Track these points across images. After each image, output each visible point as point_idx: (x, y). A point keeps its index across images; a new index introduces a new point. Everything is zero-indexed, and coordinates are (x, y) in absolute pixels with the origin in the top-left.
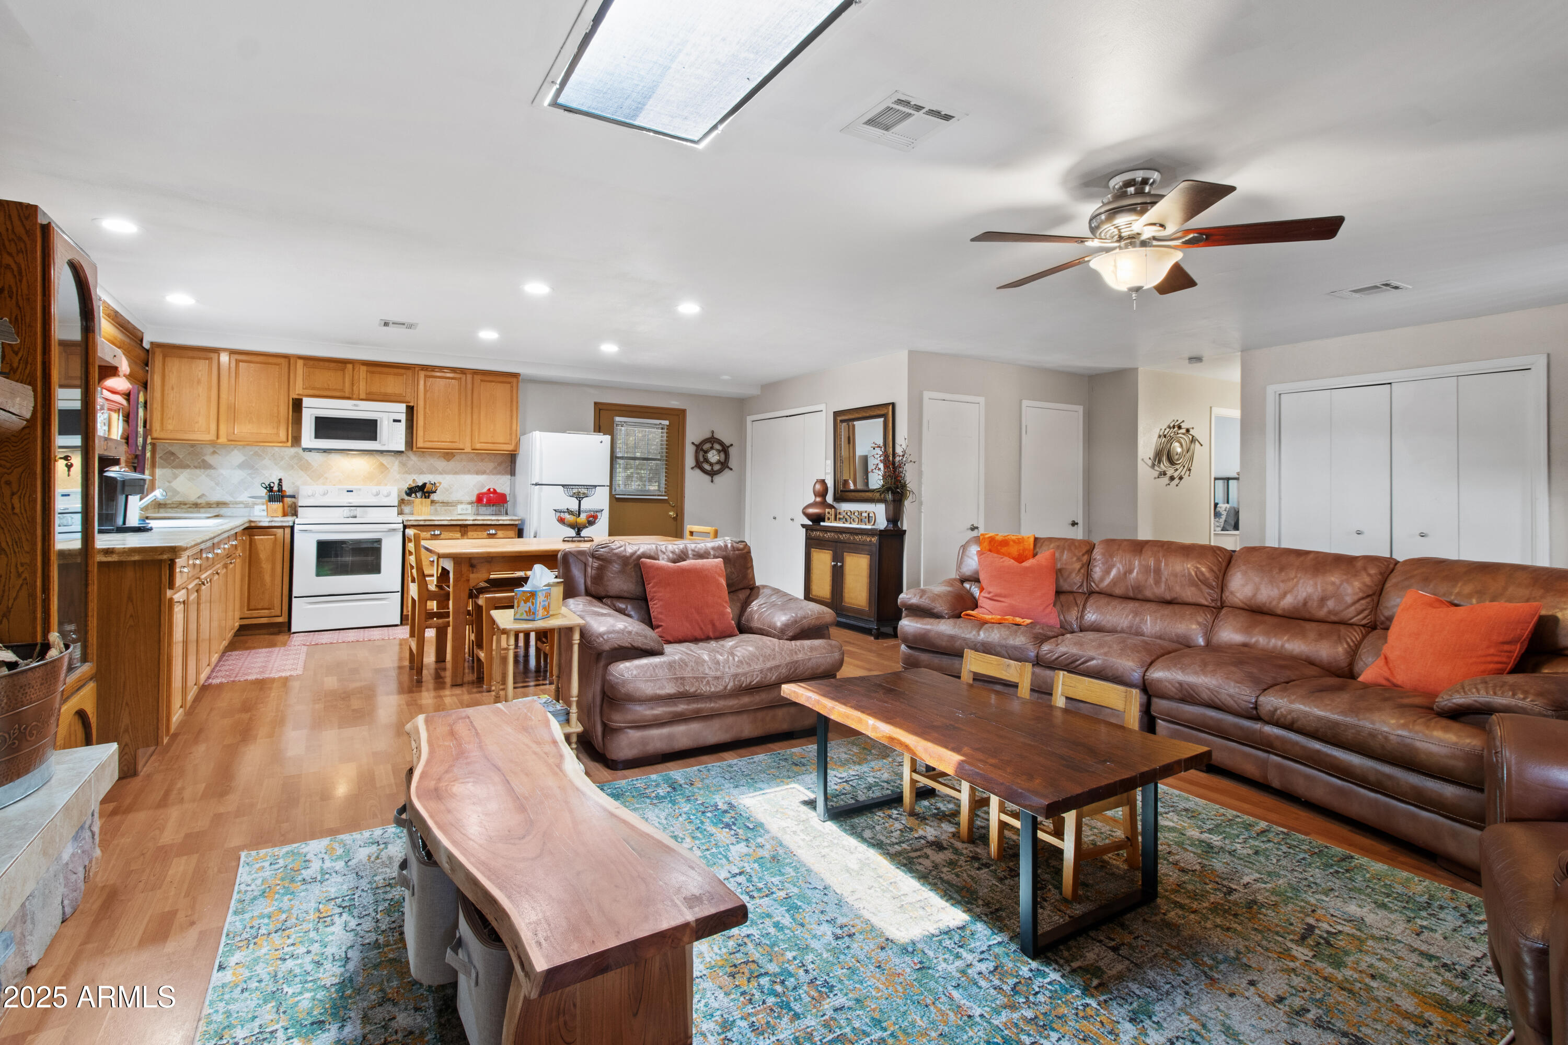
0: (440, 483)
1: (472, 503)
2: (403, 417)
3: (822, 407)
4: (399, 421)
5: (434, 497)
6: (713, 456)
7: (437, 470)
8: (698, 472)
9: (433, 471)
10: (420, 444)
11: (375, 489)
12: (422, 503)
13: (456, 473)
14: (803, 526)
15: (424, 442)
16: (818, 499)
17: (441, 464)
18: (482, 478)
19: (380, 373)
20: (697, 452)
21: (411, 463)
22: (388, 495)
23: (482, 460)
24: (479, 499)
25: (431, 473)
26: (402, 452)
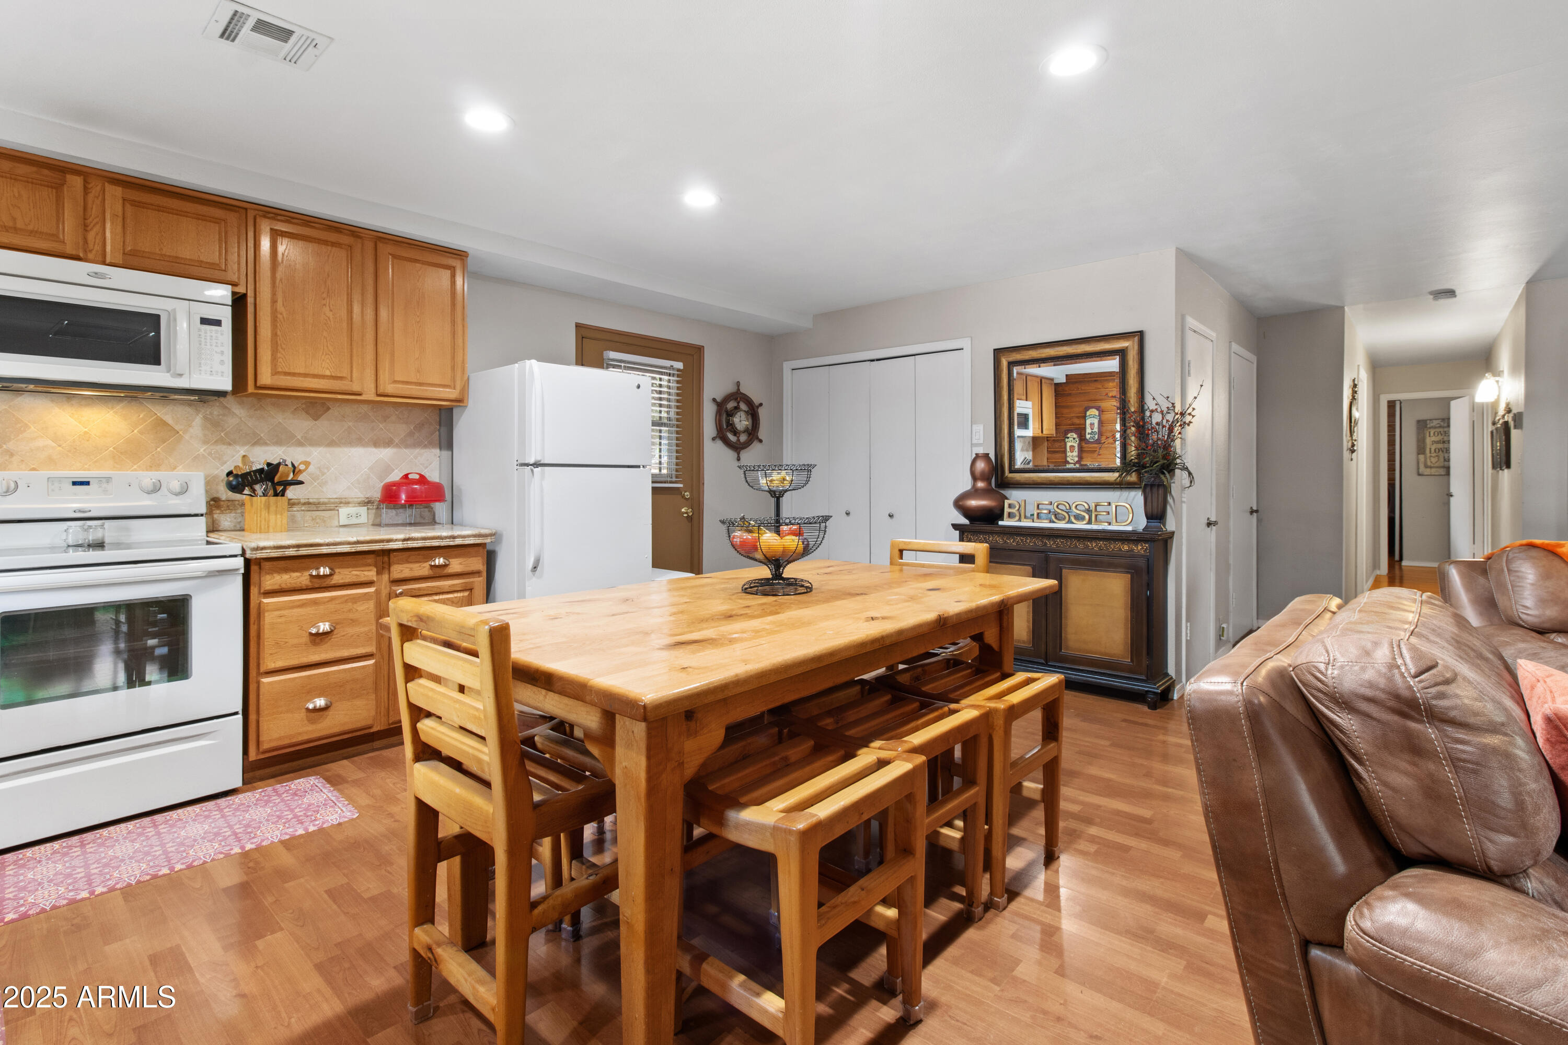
0: (307, 464)
1: (367, 503)
2: (225, 315)
3: (965, 343)
4: (218, 323)
5: (291, 492)
6: (741, 421)
7: (292, 436)
8: (719, 444)
9: (283, 438)
10: (266, 378)
11: (148, 478)
12: (268, 507)
13: (332, 444)
14: (955, 527)
15: (275, 373)
16: (980, 484)
17: (300, 424)
18: (385, 454)
19: (160, 209)
20: (719, 413)
21: (232, 422)
22: (184, 490)
23: (385, 418)
24: (390, 495)
25: (279, 443)
26: (221, 394)
